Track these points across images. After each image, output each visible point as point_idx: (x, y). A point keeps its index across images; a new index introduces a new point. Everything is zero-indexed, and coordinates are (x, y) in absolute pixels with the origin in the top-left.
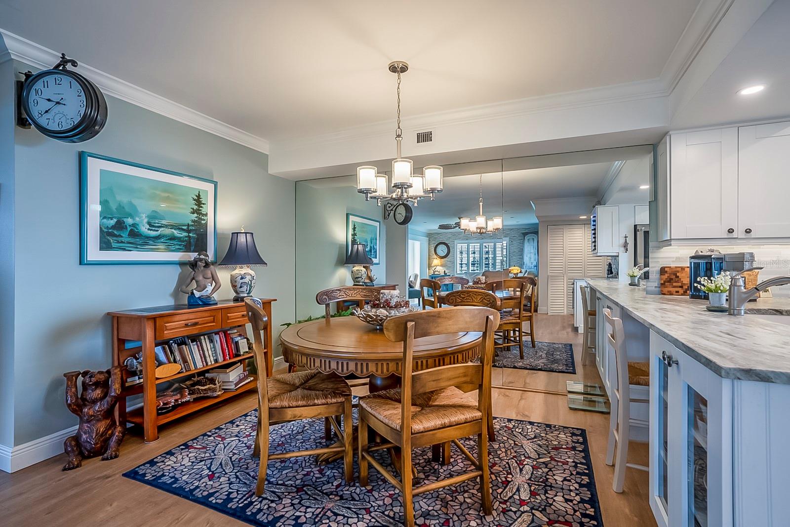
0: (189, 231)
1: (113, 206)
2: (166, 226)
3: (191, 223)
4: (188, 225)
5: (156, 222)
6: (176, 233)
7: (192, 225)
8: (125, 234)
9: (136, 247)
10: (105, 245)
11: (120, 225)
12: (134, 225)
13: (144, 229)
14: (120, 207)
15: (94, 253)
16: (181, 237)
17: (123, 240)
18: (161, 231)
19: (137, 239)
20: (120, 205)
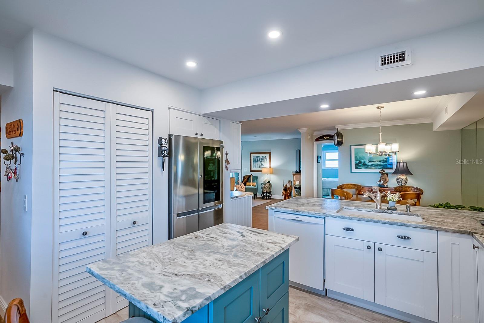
0: (383, 162)
1: (358, 157)
2: (375, 161)
3: (384, 159)
4: (384, 160)
5: (371, 160)
6: (379, 163)
7: (385, 160)
8: (361, 165)
9: (365, 168)
10: (356, 168)
11: (360, 162)
12: (364, 162)
13: (367, 163)
14: (360, 158)
15: (354, 170)
16: (380, 165)
17: (361, 166)
18: (373, 163)
19: (365, 166)
20: (360, 157)
